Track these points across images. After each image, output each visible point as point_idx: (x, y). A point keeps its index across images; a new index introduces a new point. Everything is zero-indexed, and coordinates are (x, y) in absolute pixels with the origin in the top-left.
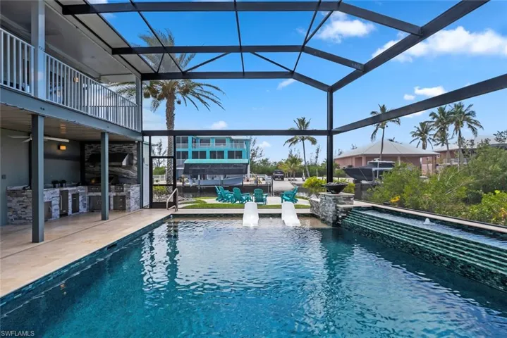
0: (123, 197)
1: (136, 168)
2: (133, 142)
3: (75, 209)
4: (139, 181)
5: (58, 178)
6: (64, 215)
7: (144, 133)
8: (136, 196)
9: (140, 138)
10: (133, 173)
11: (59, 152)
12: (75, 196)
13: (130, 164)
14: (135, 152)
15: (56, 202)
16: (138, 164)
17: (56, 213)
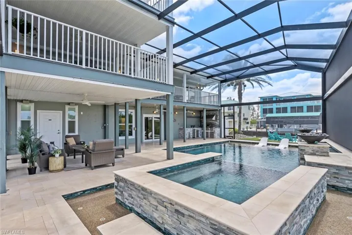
0: (213, 132)
1: (218, 121)
2: (217, 110)
3: (198, 136)
4: (220, 126)
5: (193, 125)
6: (194, 138)
7: (222, 106)
8: (218, 133)
9: (220, 108)
10: (217, 123)
11: (193, 116)
12: (198, 131)
13: (216, 119)
14: (218, 114)
15: (191, 133)
16: (219, 119)
17: (191, 137)
